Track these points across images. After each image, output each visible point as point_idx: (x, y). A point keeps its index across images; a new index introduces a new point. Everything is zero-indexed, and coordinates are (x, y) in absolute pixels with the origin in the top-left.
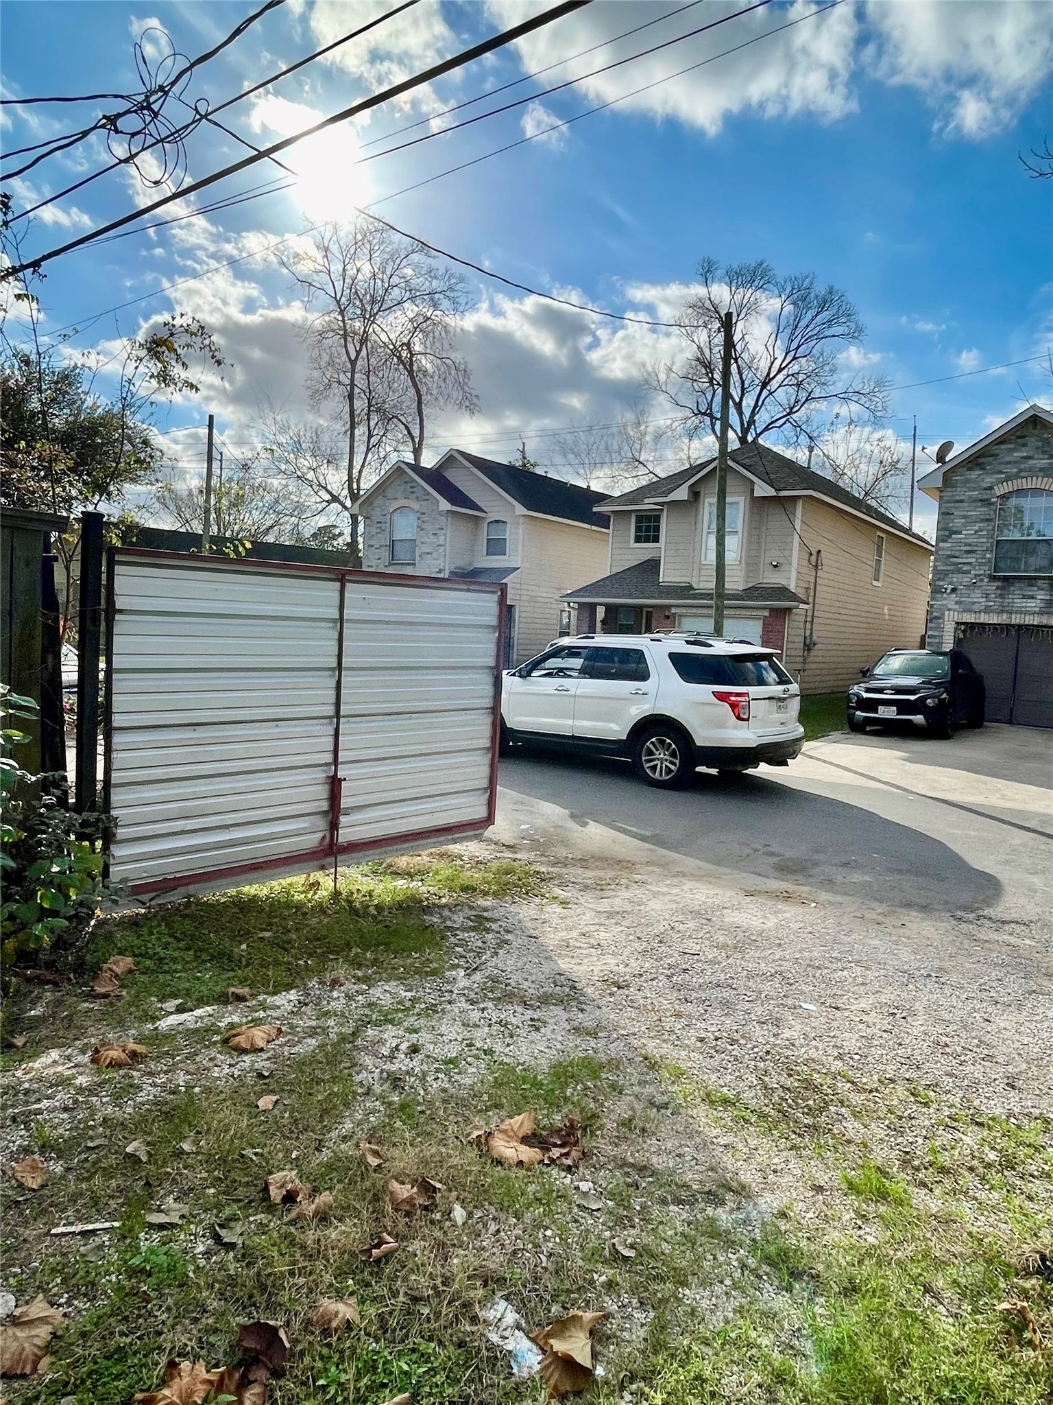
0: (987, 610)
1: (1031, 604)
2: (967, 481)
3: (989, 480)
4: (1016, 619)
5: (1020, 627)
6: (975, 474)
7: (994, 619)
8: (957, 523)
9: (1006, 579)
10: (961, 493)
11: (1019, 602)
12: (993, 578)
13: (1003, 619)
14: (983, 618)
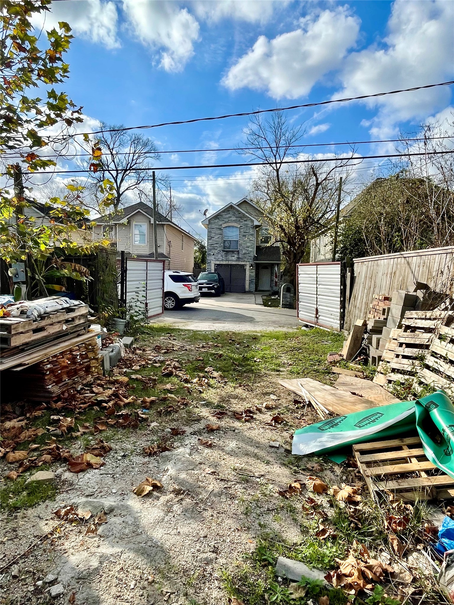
0: (222, 260)
1: (233, 258)
2: (215, 223)
3: (221, 223)
4: (230, 263)
5: (231, 265)
6: (217, 221)
7: (224, 263)
8: (213, 235)
9: (227, 251)
10: (213, 226)
11: (230, 258)
12: (224, 251)
13: (227, 263)
14: (221, 263)
